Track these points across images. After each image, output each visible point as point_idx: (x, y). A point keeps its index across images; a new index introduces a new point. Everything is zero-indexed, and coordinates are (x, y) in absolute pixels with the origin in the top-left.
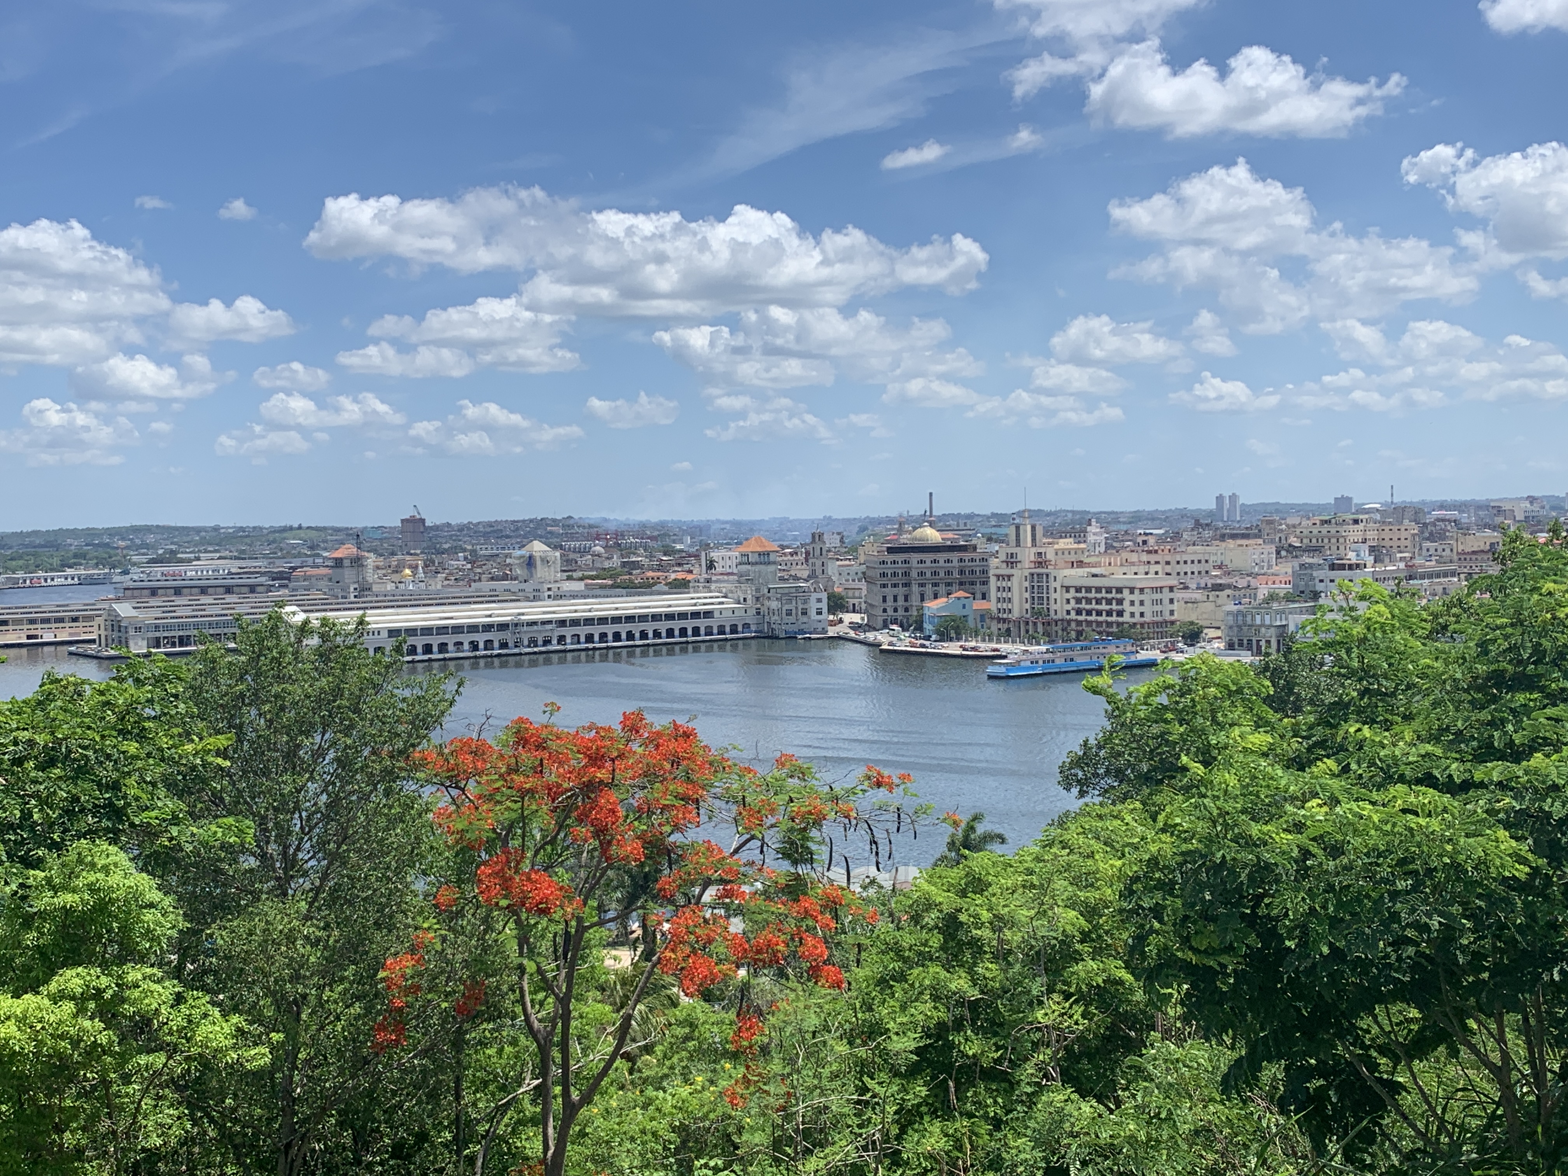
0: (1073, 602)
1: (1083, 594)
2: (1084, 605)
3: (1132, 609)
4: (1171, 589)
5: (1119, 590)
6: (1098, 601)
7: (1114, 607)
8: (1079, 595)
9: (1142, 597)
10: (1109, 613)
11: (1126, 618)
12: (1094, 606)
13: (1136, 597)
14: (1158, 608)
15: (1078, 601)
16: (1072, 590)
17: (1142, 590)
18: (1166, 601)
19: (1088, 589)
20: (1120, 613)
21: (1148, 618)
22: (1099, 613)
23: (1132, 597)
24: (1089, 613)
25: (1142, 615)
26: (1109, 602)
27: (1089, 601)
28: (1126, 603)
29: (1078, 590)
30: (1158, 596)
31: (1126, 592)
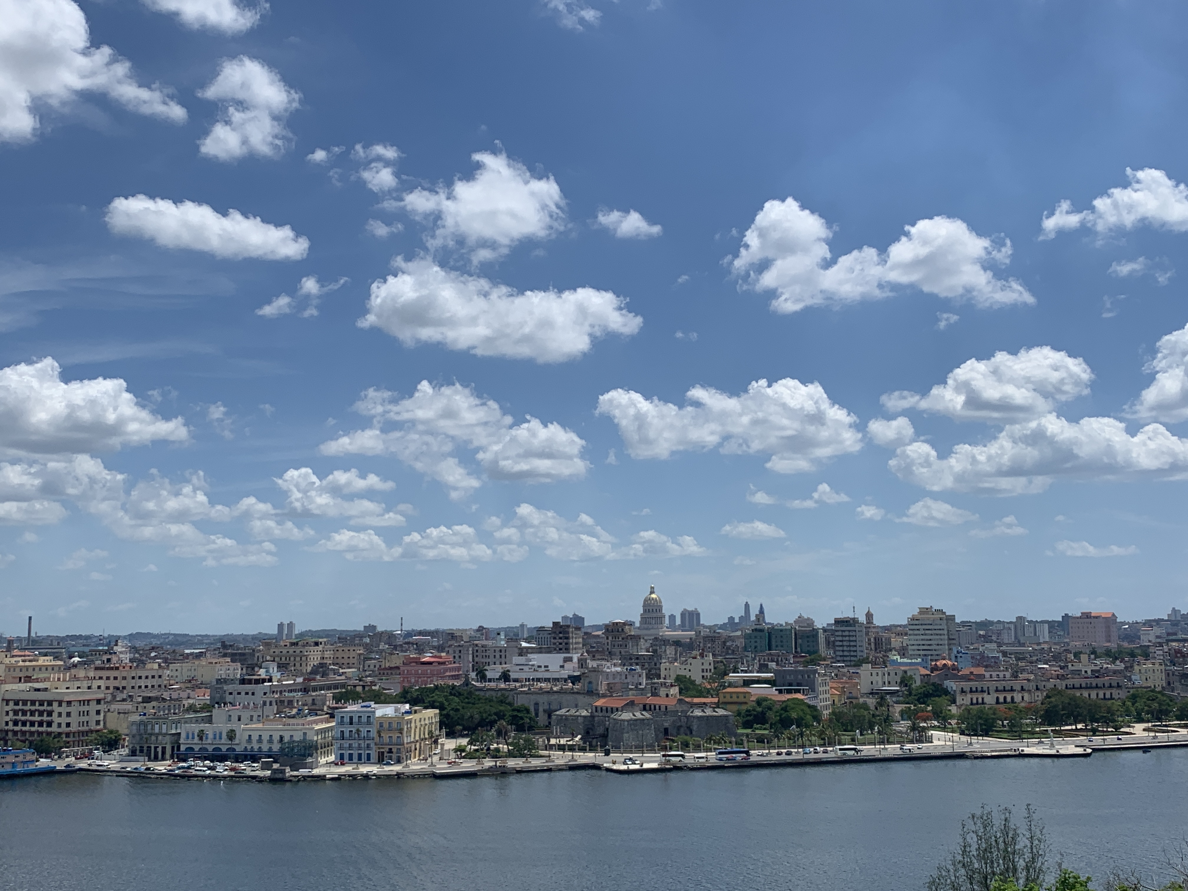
0: (11, 713)
1: (20, 707)
2: (20, 717)
3: (59, 720)
4: (99, 701)
5: (50, 703)
6: (32, 713)
7: (45, 718)
8: (17, 708)
9: (69, 709)
10: (41, 724)
11: (54, 728)
12: (28, 717)
13: (64, 709)
14: (85, 719)
15: (16, 713)
16: (11, 703)
17: (69, 703)
18: (93, 713)
19: (25, 702)
20: (50, 724)
21: (74, 728)
22: (32, 724)
23: (60, 709)
24: (24, 724)
25: (68, 725)
26: (41, 713)
27: (24, 713)
28: (55, 715)
29: (16, 703)
30: (86, 708)
31: (55, 704)
